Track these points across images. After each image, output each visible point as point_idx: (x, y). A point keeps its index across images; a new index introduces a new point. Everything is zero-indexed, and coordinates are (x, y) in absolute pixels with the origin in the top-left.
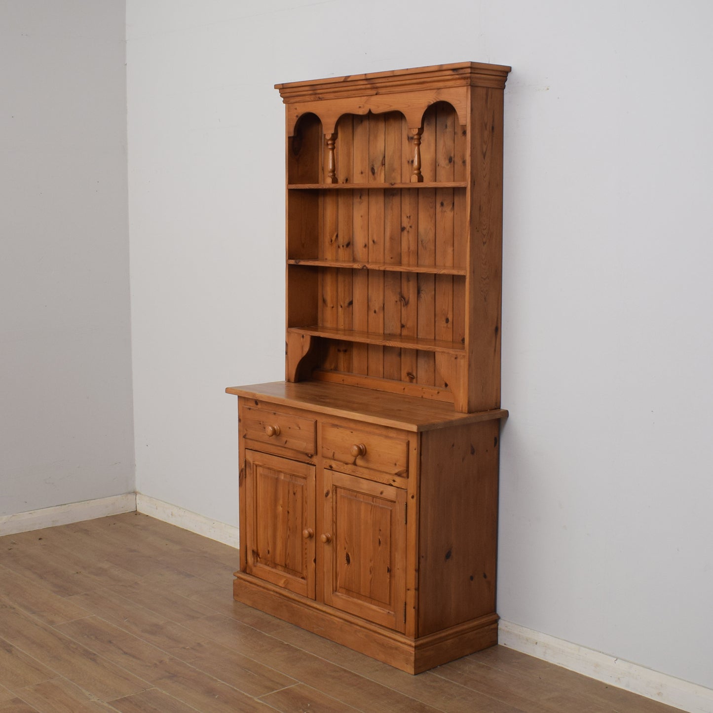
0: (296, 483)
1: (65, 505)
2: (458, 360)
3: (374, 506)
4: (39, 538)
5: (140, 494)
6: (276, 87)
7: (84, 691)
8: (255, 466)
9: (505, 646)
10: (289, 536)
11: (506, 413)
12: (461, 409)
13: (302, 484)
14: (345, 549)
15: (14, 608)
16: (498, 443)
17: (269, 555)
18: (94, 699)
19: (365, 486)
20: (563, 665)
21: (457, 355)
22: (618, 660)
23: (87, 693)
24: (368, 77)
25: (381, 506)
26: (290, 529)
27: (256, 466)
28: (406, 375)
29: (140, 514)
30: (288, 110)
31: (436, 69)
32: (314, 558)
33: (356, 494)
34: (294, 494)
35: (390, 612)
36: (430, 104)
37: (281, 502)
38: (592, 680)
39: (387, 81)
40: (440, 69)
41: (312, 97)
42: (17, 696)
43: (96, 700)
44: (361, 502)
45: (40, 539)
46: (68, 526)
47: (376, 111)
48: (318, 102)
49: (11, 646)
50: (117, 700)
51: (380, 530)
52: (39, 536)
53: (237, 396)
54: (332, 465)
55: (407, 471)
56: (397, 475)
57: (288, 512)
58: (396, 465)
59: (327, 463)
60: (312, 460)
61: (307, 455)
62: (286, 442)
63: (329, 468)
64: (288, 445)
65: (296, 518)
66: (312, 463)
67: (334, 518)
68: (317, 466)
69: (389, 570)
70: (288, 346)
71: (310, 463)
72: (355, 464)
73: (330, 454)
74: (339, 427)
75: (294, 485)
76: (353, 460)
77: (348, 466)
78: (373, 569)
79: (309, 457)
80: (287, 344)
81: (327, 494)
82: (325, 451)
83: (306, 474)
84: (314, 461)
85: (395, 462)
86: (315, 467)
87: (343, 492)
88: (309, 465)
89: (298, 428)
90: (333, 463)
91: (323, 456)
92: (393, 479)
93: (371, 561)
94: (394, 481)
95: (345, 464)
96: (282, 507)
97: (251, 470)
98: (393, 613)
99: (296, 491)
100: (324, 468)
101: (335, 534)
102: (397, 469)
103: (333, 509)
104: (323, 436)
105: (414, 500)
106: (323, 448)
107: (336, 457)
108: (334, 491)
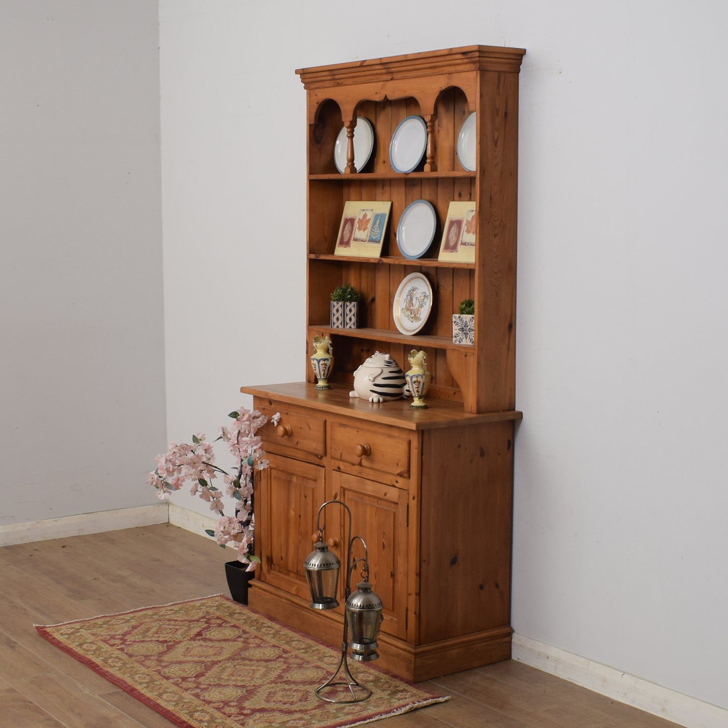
0: (307, 485)
1: (93, 513)
2: (468, 357)
3: (379, 508)
4: (62, 545)
5: (173, 505)
6: (297, 72)
7: (78, 684)
9: (518, 660)
10: (300, 541)
11: (520, 415)
12: (470, 409)
13: (313, 487)
15: (25, 610)
16: (512, 445)
17: (282, 562)
18: (87, 692)
19: (370, 488)
20: (572, 680)
21: (466, 352)
22: (625, 674)
23: (81, 687)
24: (384, 61)
25: (385, 508)
27: (270, 468)
29: (172, 525)
30: (309, 96)
31: (447, 53)
33: (362, 496)
34: (305, 497)
35: (394, 618)
36: (442, 89)
37: (293, 506)
38: (599, 695)
39: (402, 65)
40: (451, 53)
41: (332, 83)
42: (12, 687)
43: (88, 693)
44: (367, 504)
45: (63, 547)
46: (94, 535)
47: (392, 97)
48: (336, 88)
49: (15, 643)
50: (108, 694)
51: (384, 533)
52: (63, 544)
53: (252, 396)
54: (340, 467)
55: (408, 471)
56: (399, 475)
57: (300, 516)
58: (398, 465)
59: (335, 464)
60: (321, 461)
61: (317, 456)
62: (298, 443)
63: (337, 470)
64: (299, 446)
65: (307, 523)
66: (322, 465)
67: (342, 521)
68: (326, 468)
69: (392, 575)
70: (309, 344)
71: (320, 464)
72: (361, 464)
73: (338, 454)
74: (346, 427)
75: (305, 488)
76: (358, 460)
77: (355, 467)
78: (377, 574)
79: (319, 458)
80: (307, 343)
81: (335, 496)
82: (333, 452)
83: (316, 476)
84: (323, 462)
85: (397, 462)
86: (324, 469)
87: (350, 495)
88: (318, 467)
89: (309, 428)
90: (340, 464)
91: (332, 457)
92: (396, 480)
93: (375, 566)
94: (396, 482)
95: (352, 465)
96: (294, 510)
97: (265, 473)
98: (396, 619)
99: (308, 494)
100: (333, 470)
101: (343, 539)
102: (399, 470)
103: (341, 512)
104: (331, 436)
105: (415, 501)
106: (331, 448)
107: (343, 457)
108: (342, 494)
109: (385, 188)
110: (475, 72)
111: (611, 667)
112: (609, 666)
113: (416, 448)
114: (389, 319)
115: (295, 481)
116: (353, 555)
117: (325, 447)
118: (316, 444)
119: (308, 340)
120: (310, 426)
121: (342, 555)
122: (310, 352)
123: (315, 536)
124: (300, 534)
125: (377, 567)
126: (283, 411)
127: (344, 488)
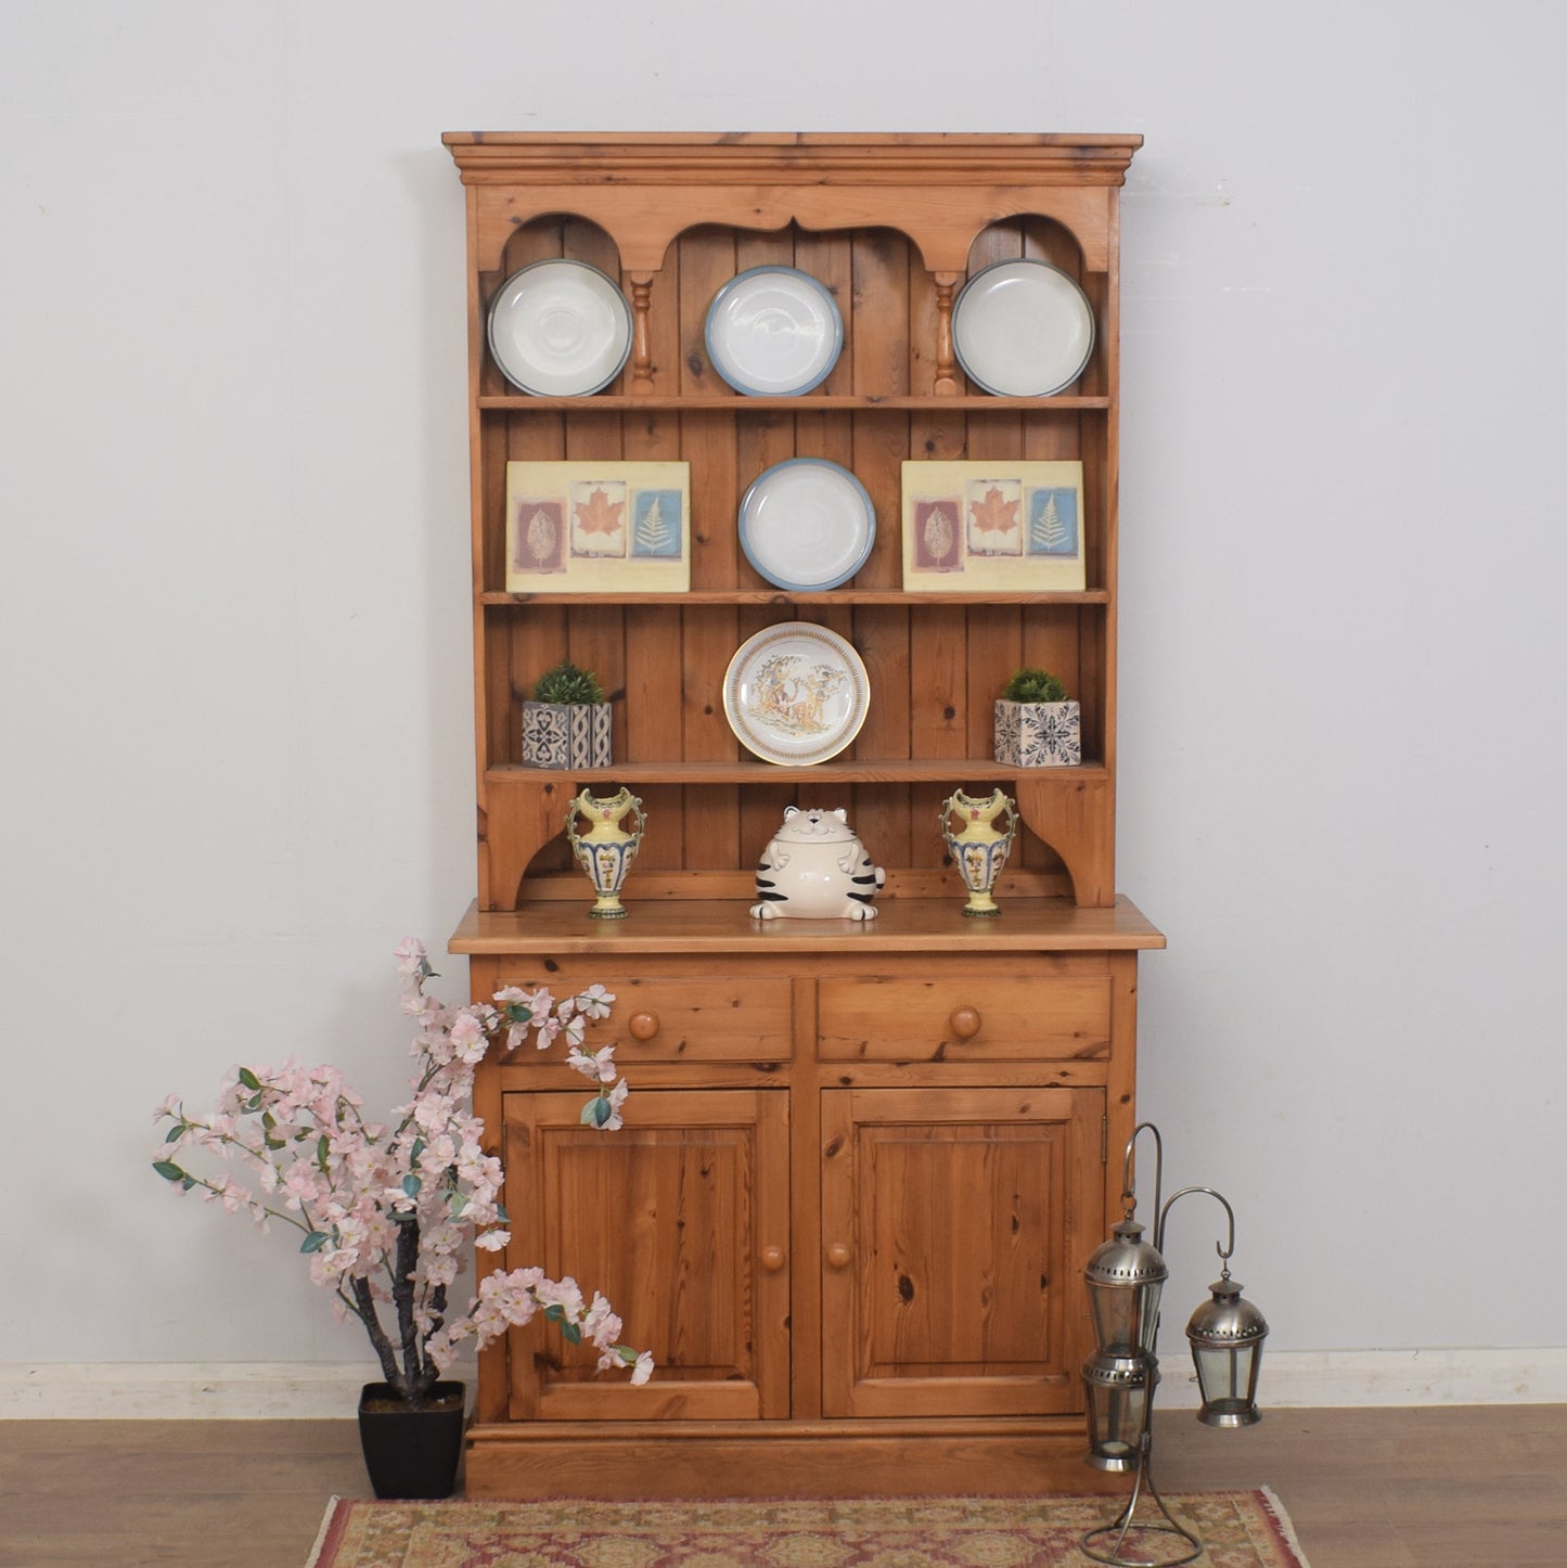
0: (708, 1143)
3: (997, 1144)
8: (540, 1133)
10: (683, 1285)
12: (1095, 896)
13: (735, 1143)
14: (896, 1267)
19: (967, 1105)
21: (1083, 782)
24: (806, 141)
25: (1015, 1140)
26: (687, 1267)
27: (543, 1131)
32: (787, 1315)
33: (926, 1130)
34: (705, 1173)
35: (1049, 1377)
36: (998, 219)
39: (867, 155)
40: (1046, 142)
44: (953, 1144)
51: (1016, 1197)
53: (467, 957)
54: (851, 1076)
55: (1109, 1044)
56: (1077, 1058)
57: (681, 1225)
58: (1077, 1035)
59: (834, 1073)
60: (773, 1076)
61: (758, 1066)
62: (682, 1048)
63: (840, 1085)
64: (688, 1054)
65: (713, 1233)
66: (776, 1085)
67: (856, 1202)
68: (793, 1088)
69: (1044, 1282)
70: (490, 818)
71: (767, 1085)
72: (939, 1058)
73: (850, 1048)
74: (882, 979)
75: (702, 1152)
76: (930, 1050)
77: (907, 1067)
78: (991, 1294)
79: (764, 1070)
80: (482, 815)
81: (834, 1149)
82: (831, 1046)
83: (754, 1114)
84: (781, 1078)
85: (1074, 1031)
86: (787, 1092)
87: (882, 1135)
88: (763, 1092)
89: (731, 1005)
90: (851, 1070)
91: (820, 1060)
92: (1061, 1071)
93: (985, 1275)
94: (1064, 1074)
95: (894, 1066)
96: (654, 1215)
97: (529, 1145)
98: (1057, 1377)
99: (713, 1164)
100: (822, 1088)
101: (858, 1241)
102: (1080, 1046)
103: (853, 1181)
104: (821, 1011)
105: (1130, 1104)
106: (824, 1038)
107: (871, 1051)
108: (856, 1138)
109: (656, 431)
110: (1106, 188)
111: (1380, 1349)
112: (1374, 1350)
113: (1132, 991)
114: (683, 736)
115: (654, 1143)
116: (901, 1270)
117: (793, 1041)
118: (761, 1039)
119: (484, 808)
120: (734, 999)
121: (858, 1279)
122: (493, 836)
123: (771, 1254)
124: (683, 1267)
125: (990, 1278)
126: (615, 980)
127: (861, 1125)
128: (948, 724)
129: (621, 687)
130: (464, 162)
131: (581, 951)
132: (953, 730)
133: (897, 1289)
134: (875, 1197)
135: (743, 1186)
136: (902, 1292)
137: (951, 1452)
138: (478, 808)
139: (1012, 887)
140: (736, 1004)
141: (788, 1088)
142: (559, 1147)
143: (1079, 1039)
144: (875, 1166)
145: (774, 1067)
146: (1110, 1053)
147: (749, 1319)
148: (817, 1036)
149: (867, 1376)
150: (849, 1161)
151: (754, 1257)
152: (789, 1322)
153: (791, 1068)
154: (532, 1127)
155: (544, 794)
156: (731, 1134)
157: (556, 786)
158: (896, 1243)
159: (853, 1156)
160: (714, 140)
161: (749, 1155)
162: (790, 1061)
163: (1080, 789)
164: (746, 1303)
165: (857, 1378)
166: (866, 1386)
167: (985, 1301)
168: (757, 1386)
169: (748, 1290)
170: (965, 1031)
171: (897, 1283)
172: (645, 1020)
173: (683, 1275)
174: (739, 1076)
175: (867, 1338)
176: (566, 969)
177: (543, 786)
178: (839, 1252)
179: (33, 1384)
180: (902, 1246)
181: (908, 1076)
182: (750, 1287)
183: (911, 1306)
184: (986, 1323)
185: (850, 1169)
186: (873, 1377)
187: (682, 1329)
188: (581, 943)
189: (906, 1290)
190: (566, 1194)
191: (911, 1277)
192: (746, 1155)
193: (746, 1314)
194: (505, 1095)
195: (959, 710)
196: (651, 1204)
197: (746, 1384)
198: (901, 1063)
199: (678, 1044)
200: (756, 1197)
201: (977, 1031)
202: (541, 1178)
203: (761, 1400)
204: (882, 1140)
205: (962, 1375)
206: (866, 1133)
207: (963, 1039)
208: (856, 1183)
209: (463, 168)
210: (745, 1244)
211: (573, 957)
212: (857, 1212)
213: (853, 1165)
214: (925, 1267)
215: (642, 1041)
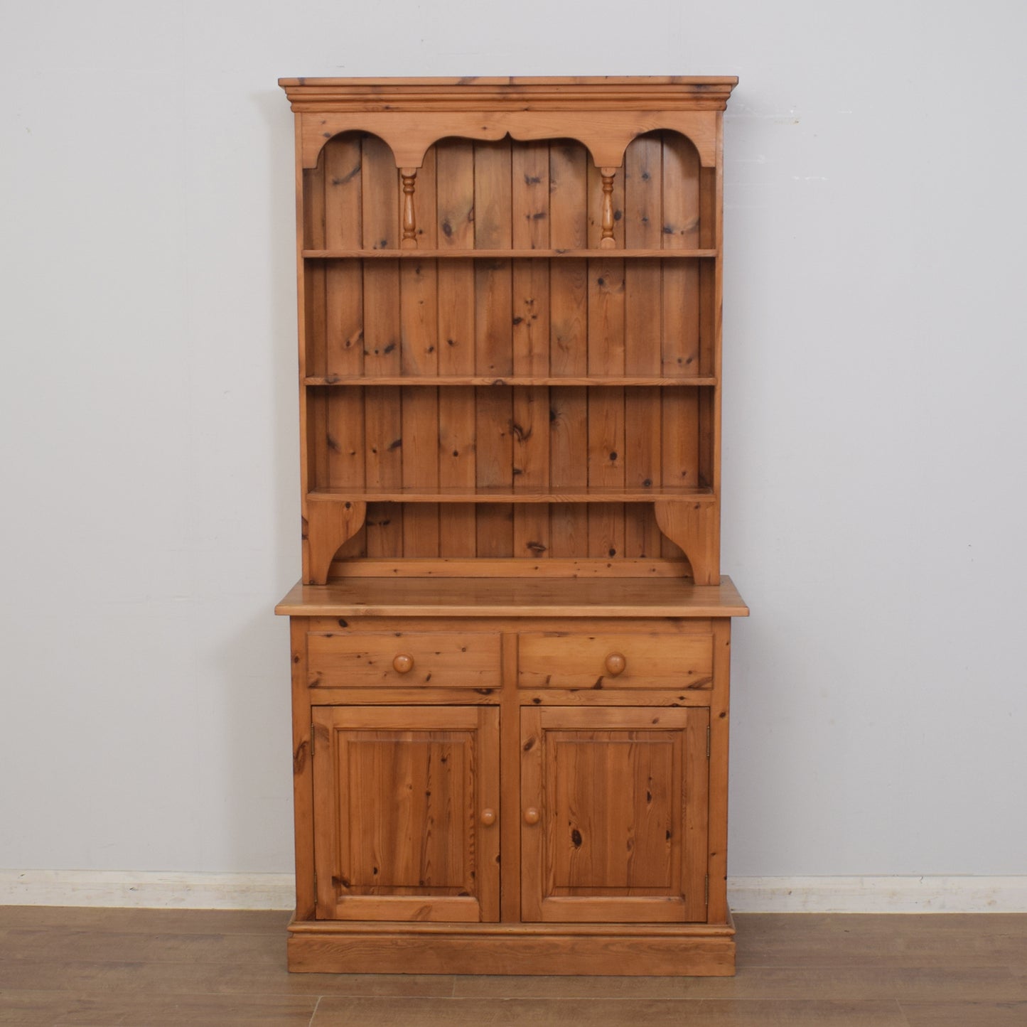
0: (446, 741)
2: (701, 510)
3: (637, 744)
6: (284, 84)
8: (336, 732)
10: (429, 834)
12: (707, 580)
13: (464, 741)
14: (570, 824)
17: (376, 877)
19: (617, 718)
21: (699, 503)
22: (924, 878)
24: (516, 82)
25: (649, 741)
26: (432, 822)
27: (338, 731)
28: (526, 547)
30: (301, 123)
31: (666, 81)
32: (498, 854)
33: (592, 733)
34: (444, 760)
35: (672, 898)
36: (643, 132)
39: (556, 91)
40: (674, 82)
44: (608, 743)
47: (518, 135)
48: (380, 113)
51: (650, 779)
53: (288, 617)
54: (540, 698)
55: (712, 679)
56: (690, 687)
57: (428, 794)
58: (690, 672)
59: (528, 696)
60: (489, 697)
61: (478, 690)
62: (428, 678)
63: (534, 704)
64: (433, 682)
65: (449, 800)
66: (491, 703)
67: (544, 780)
68: (502, 705)
69: (669, 835)
70: (310, 524)
71: (485, 703)
72: (598, 686)
73: (539, 680)
74: (561, 634)
75: (442, 746)
76: (593, 681)
77: (578, 692)
78: (633, 842)
79: (483, 693)
80: (305, 522)
81: (529, 746)
82: (527, 678)
83: (476, 722)
84: (494, 699)
85: (688, 671)
86: (498, 708)
87: (561, 737)
88: (483, 708)
89: (460, 650)
90: (542, 695)
91: (520, 687)
92: (680, 696)
93: (629, 830)
94: (682, 698)
95: (569, 692)
96: (411, 788)
97: (328, 741)
98: (677, 898)
99: (449, 754)
100: (521, 706)
101: (545, 807)
102: (692, 679)
103: (542, 767)
104: (520, 654)
105: (726, 719)
106: (522, 673)
107: (553, 682)
108: (544, 738)
109: (422, 272)
110: (715, 112)
113: (727, 644)
114: (439, 470)
115: (410, 740)
116: (573, 826)
117: (502, 674)
118: (481, 673)
119: (306, 517)
120: (463, 647)
121: (545, 832)
122: (312, 535)
123: (487, 815)
124: (430, 821)
125: (633, 831)
126: (386, 633)
127: (547, 730)
128: (613, 464)
129: (398, 438)
130: (294, 97)
131: (361, 614)
132: (616, 467)
133: (571, 839)
134: (556, 777)
135: (469, 768)
136: (574, 840)
137: (606, 946)
138: (302, 517)
139: (654, 570)
140: (464, 650)
141: (498, 705)
142: (348, 742)
143: (692, 675)
144: (556, 757)
145: (489, 691)
146: (713, 685)
147: (472, 857)
148: (518, 672)
149: (551, 895)
150: (539, 754)
151: (476, 816)
152: (499, 859)
153: (500, 692)
154: (331, 729)
155: (345, 509)
156: (461, 735)
157: (352, 503)
158: (571, 809)
159: (541, 751)
160: (455, 82)
161: (473, 748)
162: (501, 687)
163: (697, 507)
164: (471, 846)
165: (544, 896)
166: (551, 902)
167: (629, 847)
168: (478, 900)
169: (473, 838)
170: (615, 670)
171: (570, 834)
172: (404, 660)
173: (429, 827)
174: (466, 697)
175: (551, 870)
176: (353, 626)
177: (344, 504)
178: (532, 814)
179: (22, 883)
180: (574, 811)
181: (578, 698)
182: (474, 835)
183: (580, 850)
184: (629, 861)
185: (540, 759)
186: (554, 896)
187: (429, 862)
188: (362, 609)
189: (577, 840)
190: (353, 772)
191: (581, 831)
192: (471, 748)
193: (471, 853)
194: (313, 707)
195: (620, 454)
196: (409, 780)
197: (471, 899)
198: (573, 690)
199: (426, 675)
200: (477, 776)
201: (623, 670)
202: (336, 762)
203: (481, 910)
204: (561, 740)
205: (615, 895)
206: (550, 735)
207: (614, 675)
208: (544, 768)
209: (292, 101)
210: (471, 808)
211: (357, 618)
212: (544, 787)
213: (541, 756)
214: (590, 825)
215: (402, 674)
